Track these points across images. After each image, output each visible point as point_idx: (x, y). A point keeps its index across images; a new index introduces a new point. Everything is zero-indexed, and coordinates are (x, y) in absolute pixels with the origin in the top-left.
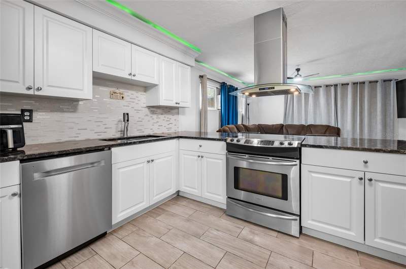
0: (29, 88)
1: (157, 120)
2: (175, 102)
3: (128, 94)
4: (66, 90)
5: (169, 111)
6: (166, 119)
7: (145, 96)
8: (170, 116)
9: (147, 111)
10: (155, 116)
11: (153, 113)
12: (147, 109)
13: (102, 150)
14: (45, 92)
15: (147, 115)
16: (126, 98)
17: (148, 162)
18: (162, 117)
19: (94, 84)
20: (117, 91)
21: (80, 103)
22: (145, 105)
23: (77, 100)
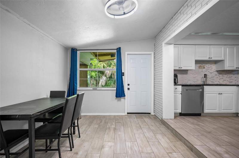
0: (179, 68)
1: (223, 77)
2: (235, 67)
3: (206, 66)
4: (189, 67)
5: (231, 73)
6: (228, 77)
7: (215, 66)
8: (231, 75)
9: (216, 73)
10: (221, 75)
11: (220, 74)
12: (216, 72)
13: (201, 86)
14: (183, 68)
15: (216, 75)
16: (206, 68)
17: (219, 94)
18: (226, 76)
19: (195, 64)
20: (202, 65)
21: (189, 71)
22: (215, 70)
23: (187, 70)
